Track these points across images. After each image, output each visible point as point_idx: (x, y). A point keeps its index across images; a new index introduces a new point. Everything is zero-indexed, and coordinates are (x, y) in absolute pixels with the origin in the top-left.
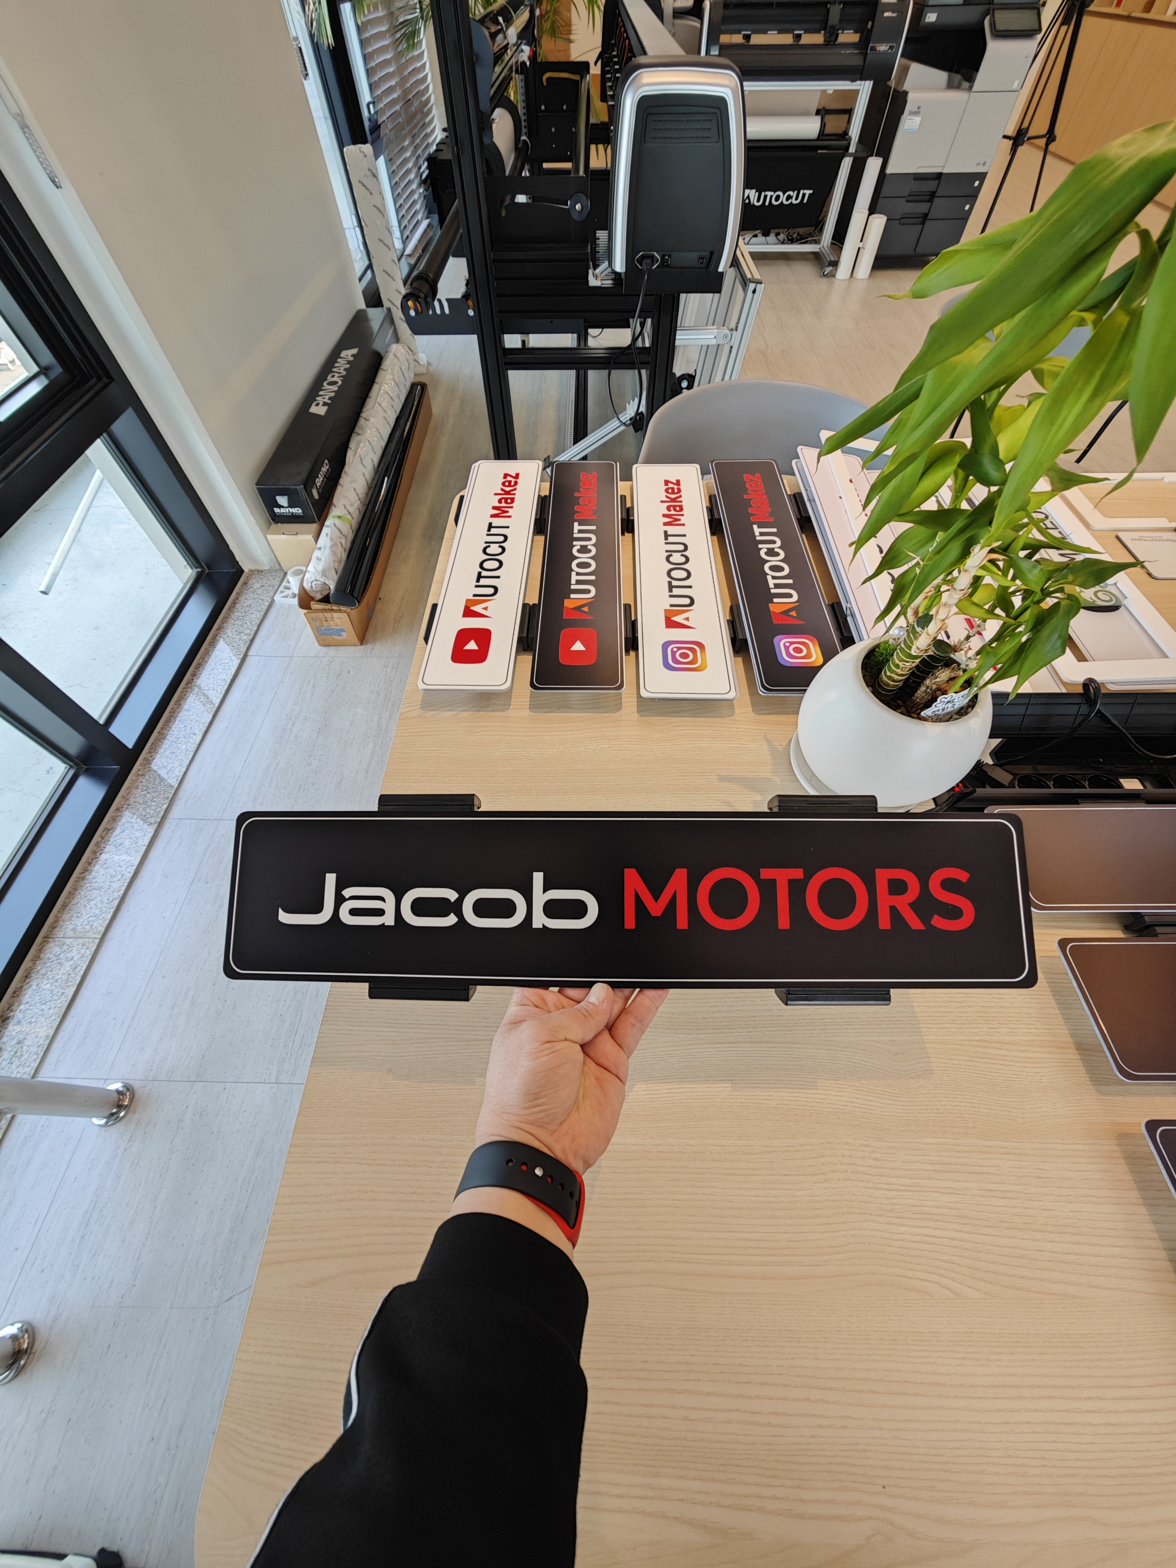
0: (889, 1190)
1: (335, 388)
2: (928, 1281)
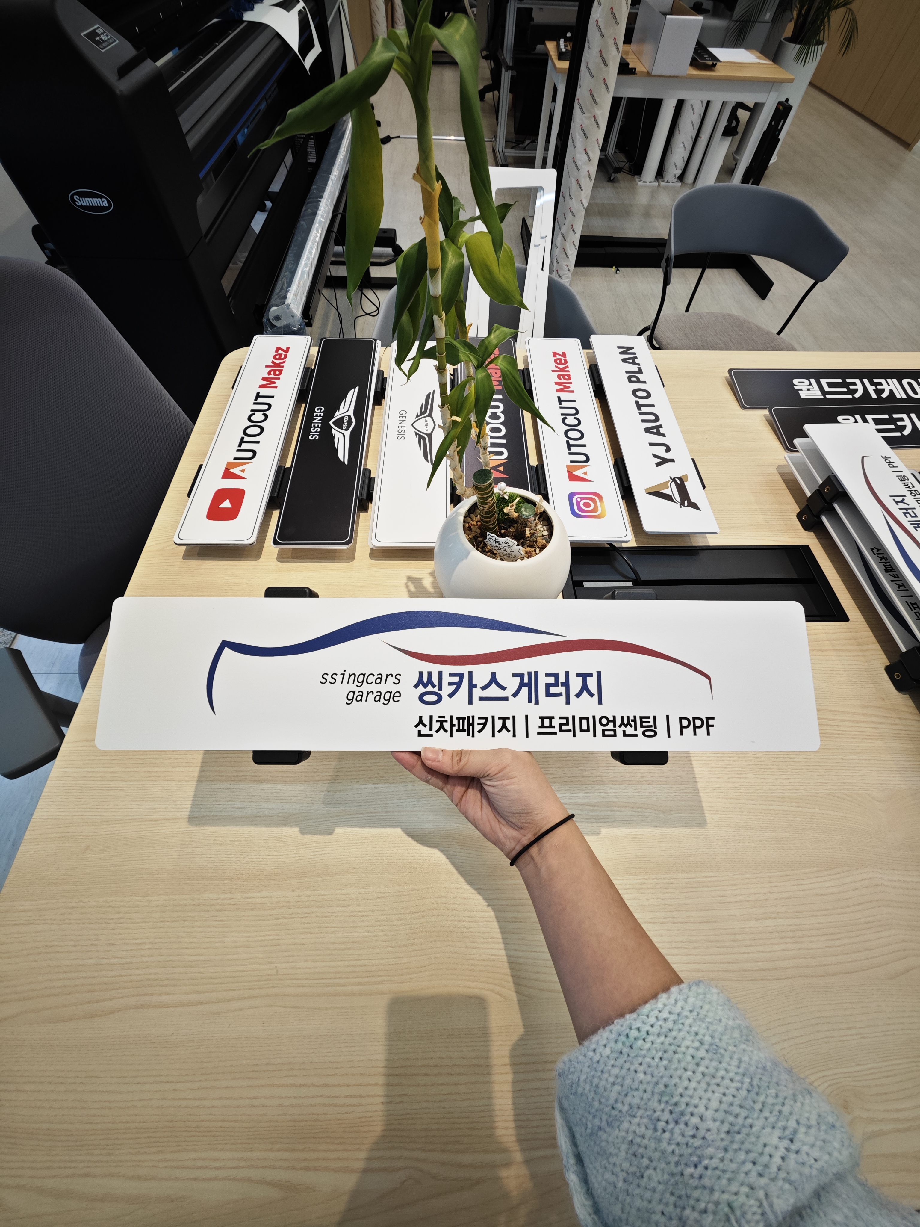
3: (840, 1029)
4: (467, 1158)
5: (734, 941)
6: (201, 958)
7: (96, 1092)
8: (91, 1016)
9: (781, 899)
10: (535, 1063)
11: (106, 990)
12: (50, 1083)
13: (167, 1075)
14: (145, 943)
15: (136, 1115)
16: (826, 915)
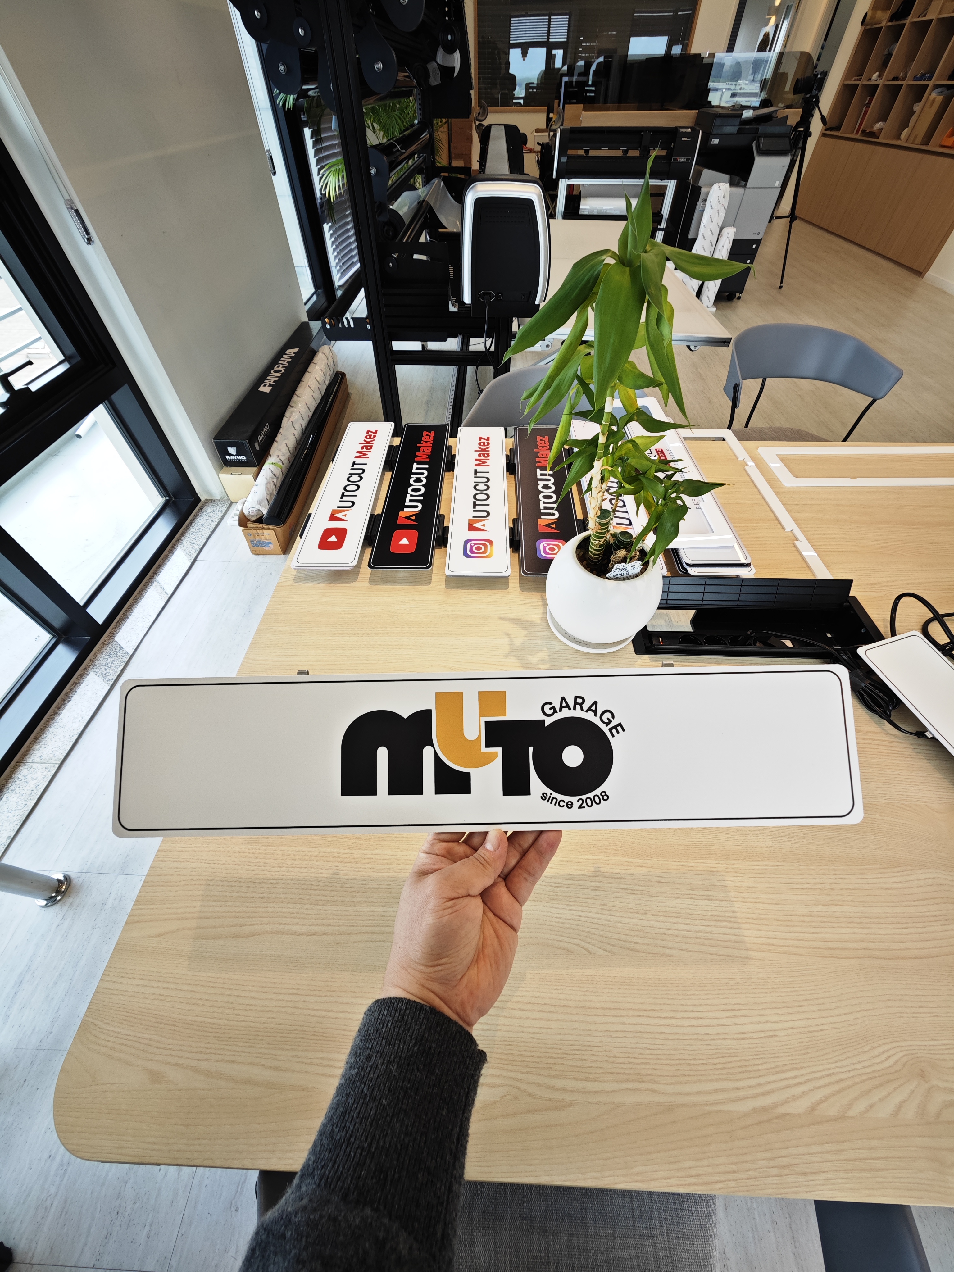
1: (279, 374)
2: (572, 944)
3: (912, 1007)
4: (560, 1083)
5: (803, 922)
6: (325, 898)
7: (240, 996)
8: (236, 937)
9: (847, 889)
10: (619, 1009)
11: (248, 917)
12: (203, 986)
13: (298, 989)
14: (279, 883)
15: (273, 1018)
16: (892, 907)
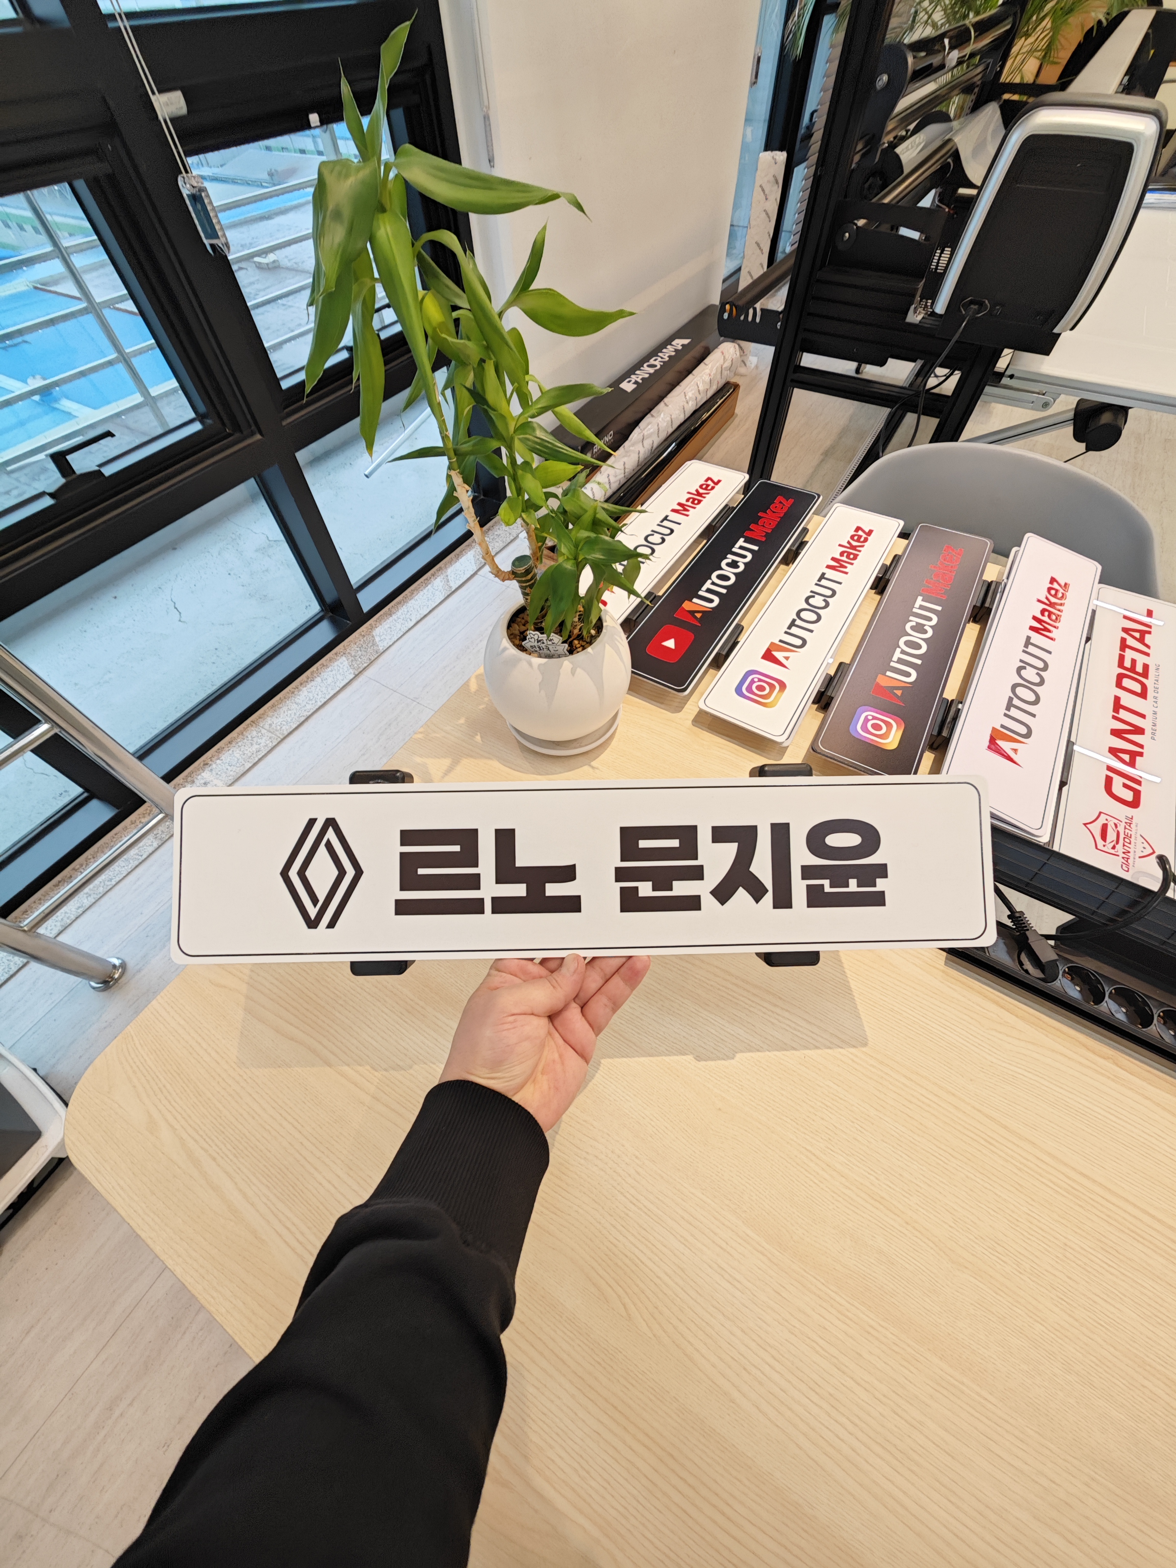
0: (631, 1202)
1: (651, 370)
2: (613, 1290)
5: (982, 1515)
9: (1096, 1524)
10: (628, 1419)
15: (266, 1140)
